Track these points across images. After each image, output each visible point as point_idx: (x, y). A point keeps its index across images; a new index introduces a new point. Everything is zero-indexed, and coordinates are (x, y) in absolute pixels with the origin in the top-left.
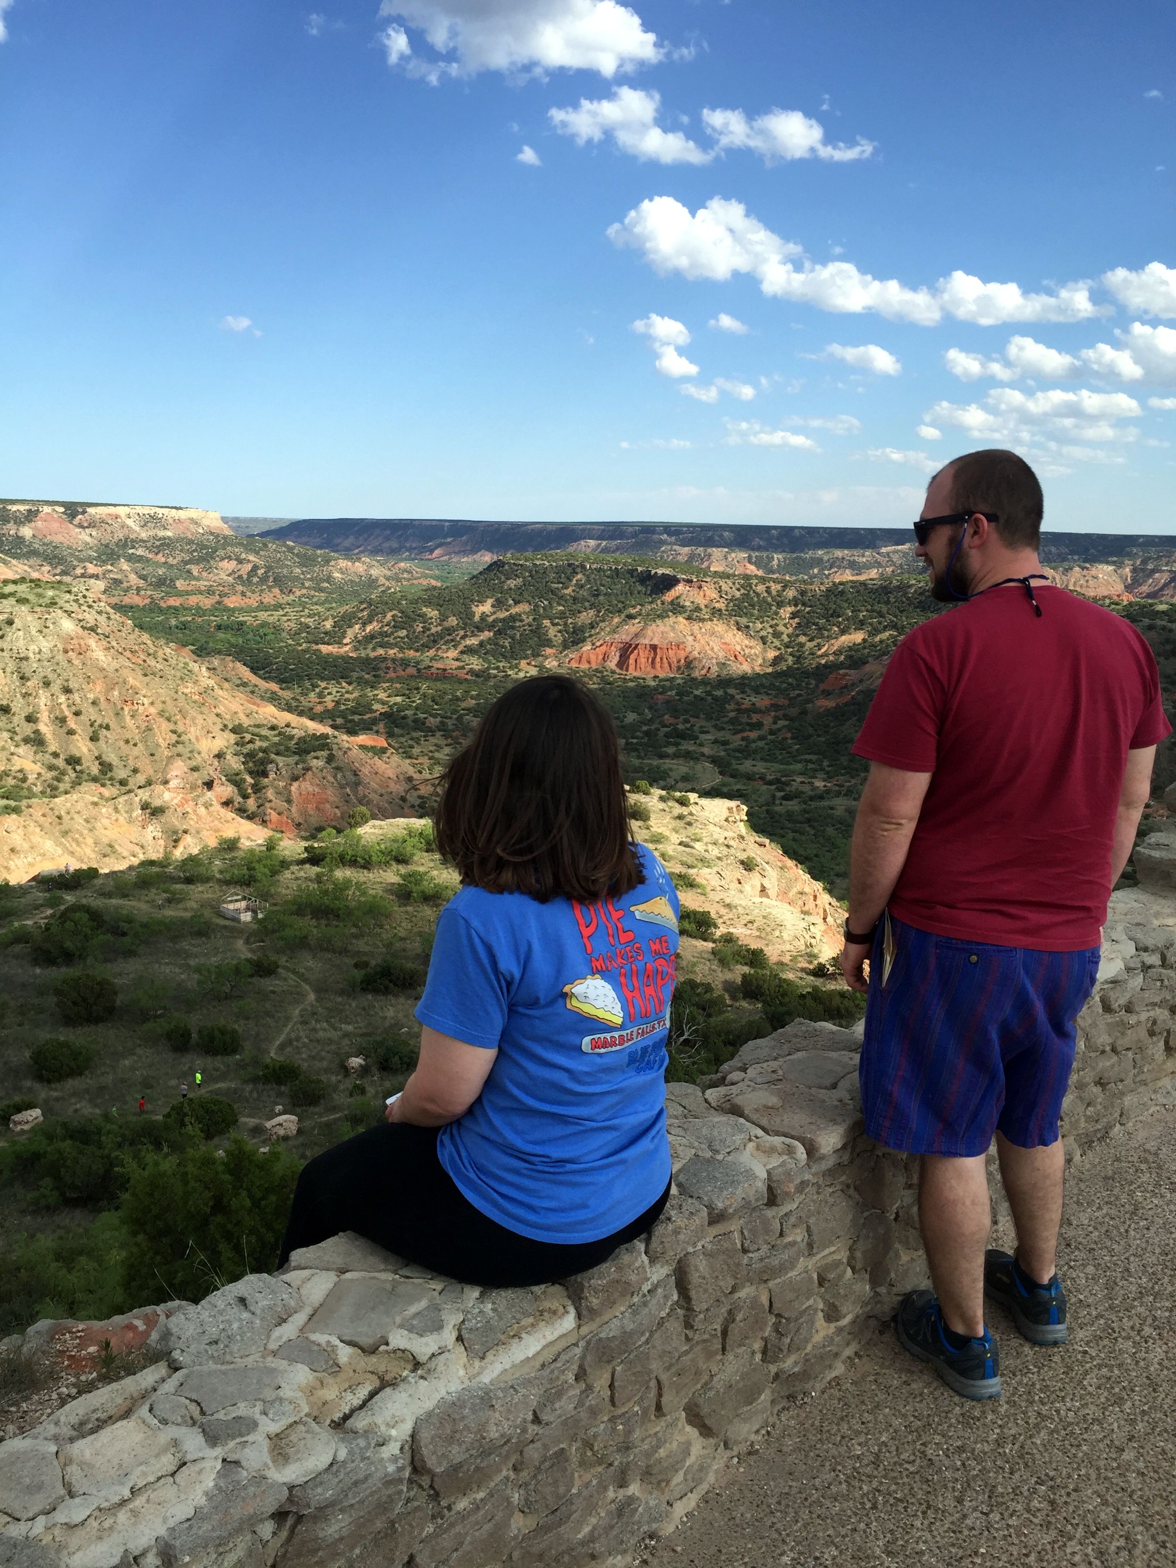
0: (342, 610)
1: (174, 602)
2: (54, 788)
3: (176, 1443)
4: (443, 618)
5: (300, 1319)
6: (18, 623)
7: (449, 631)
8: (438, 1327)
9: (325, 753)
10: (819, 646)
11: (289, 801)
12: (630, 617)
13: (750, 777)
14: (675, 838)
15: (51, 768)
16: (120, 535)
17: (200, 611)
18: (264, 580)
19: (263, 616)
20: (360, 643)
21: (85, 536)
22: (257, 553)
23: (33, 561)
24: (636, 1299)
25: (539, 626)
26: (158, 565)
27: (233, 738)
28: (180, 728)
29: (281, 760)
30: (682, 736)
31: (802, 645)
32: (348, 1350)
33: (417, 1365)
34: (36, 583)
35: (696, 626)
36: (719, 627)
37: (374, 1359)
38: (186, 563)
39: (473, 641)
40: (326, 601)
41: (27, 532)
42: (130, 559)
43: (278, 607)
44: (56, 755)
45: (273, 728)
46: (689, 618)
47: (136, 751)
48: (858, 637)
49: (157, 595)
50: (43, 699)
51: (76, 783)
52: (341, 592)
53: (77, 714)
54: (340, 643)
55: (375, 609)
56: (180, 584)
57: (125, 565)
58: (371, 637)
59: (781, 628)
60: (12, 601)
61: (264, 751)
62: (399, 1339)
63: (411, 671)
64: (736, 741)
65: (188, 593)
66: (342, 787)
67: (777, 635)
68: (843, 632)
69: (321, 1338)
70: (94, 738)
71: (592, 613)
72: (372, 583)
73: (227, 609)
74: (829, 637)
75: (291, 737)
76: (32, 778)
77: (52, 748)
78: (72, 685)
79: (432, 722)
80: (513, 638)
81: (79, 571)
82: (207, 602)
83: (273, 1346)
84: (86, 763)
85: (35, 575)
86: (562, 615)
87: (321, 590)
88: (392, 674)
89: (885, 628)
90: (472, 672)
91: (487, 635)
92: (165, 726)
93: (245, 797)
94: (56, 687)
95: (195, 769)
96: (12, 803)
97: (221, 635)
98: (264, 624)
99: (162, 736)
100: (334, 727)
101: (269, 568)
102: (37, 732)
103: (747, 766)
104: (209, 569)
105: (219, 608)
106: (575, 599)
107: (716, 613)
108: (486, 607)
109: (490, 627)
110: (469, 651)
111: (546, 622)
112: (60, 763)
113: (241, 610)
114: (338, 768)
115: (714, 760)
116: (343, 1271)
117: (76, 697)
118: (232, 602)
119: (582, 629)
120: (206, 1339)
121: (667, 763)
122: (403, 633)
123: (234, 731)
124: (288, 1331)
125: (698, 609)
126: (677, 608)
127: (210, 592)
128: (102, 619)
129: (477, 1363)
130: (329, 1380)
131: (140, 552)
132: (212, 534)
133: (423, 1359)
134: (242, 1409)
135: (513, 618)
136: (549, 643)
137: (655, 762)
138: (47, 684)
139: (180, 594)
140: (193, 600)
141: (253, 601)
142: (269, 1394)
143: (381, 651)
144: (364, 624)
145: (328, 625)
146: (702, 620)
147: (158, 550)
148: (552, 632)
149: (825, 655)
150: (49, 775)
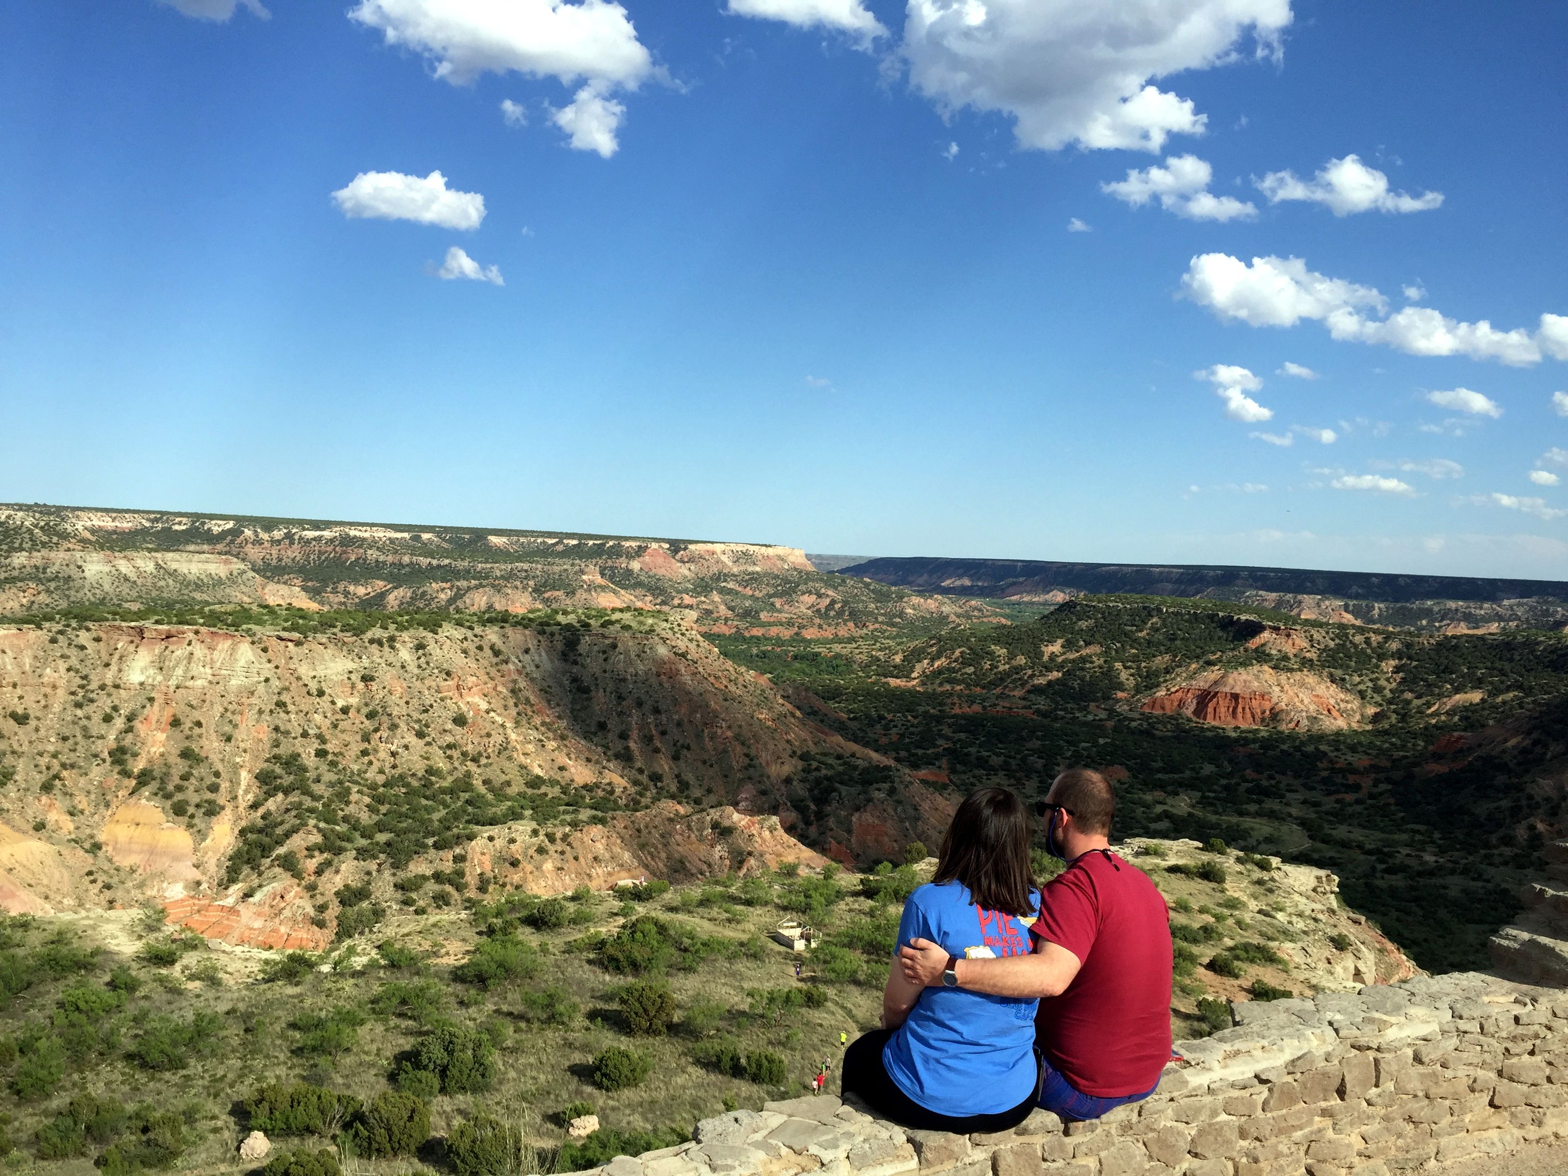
0: (912, 645)
1: (757, 632)
2: (636, 803)
3: (696, 1169)
4: (1012, 656)
5: (764, 1132)
6: (621, 647)
7: (1018, 669)
8: (836, 1147)
9: (886, 786)
10: (1429, 705)
11: (849, 831)
12: (1210, 663)
13: (1345, 844)
14: (1253, 905)
15: (636, 783)
16: (715, 570)
17: (779, 641)
18: (840, 613)
19: (837, 648)
20: (926, 678)
21: (684, 570)
22: (836, 588)
23: (639, 591)
24: (959, 1164)
25: (1111, 669)
26: (745, 597)
27: (800, 764)
28: (753, 752)
29: (843, 789)
30: (1266, 793)
31: (1408, 702)
32: (787, 1149)
33: (823, 1165)
34: (639, 611)
35: (1283, 677)
36: (1311, 679)
37: (800, 1158)
38: (771, 596)
39: (1042, 681)
40: (898, 636)
41: (635, 565)
42: (723, 591)
43: (852, 640)
44: (641, 771)
45: (839, 757)
46: (1274, 668)
47: (711, 772)
48: (1476, 697)
49: (742, 625)
50: (635, 719)
51: (656, 799)
52: (912, 628)
53: (663, 733)
54: (908, 677)
55: (944, 645)
56: (764, 616)
57: (716, 597)
58: (940, 672)
59: (1382, 682)
60: (618, 626)
61: (828, 778)
62: (814, 1150)
63: (977, 708)
64: (1329, 803)
65: (770, 624)
66: (902, 821)
67: (1378, 689)
68: (1457, 691)
69: (773, 1142)
70: (676, 758)
71: (1167, 657)
72: (943, 619)
73: (804, 640)
74: (1440, 696)
75: (855, 768)
76: (618, 791)
77: (638, 764)
78: (662, 707)
79: (995, 760)
80: (1082, 679)
81: (676, 602)
82: (786, 634)
83: (748, 1141)
84: (666, 781)
85: (639, 604)
86: (1135, 659)
87: (893, 625)
88: (957, 711)
89: (1508, 689)
90: (1038, 712)
91: (1056, 675)
92: (739, 749)
93: (808, 823)
94: (647, 708)
95: (764, 793)
96: (600, 814)
97: (797, 665)
98: (837, 656)
99: (737, 760)
100: (897, 760)
101: (845, 603)
102: (627, 748)
103: (1341, 832)
104: (790, 602)
105: (797, 638)
106: (1149, 642)
107: (1306, 664)
108: (1056, 648)
109: (1059, 668)
110: (1038, 690)
111: (1118, 665)
112: (644, 778)
113: (817, 641)
114: (899, 802)
115: (1303, 823)
116: (790, 1116)
117: (664, 718)
118: (809, 634)
119: (1157, 674)
120: (716, 1133)
121: (1248, 822)
122: (971, 670)
123: (802, 758)
124: (758, 1137)
125: (1286, 658)
126: (1262, 656)
127: (790, 623)
128: (692, 646)
129: (856, 1172)
130: (774, 1161)
131: (731, 585)
132: (796, 569)
133: (825, 1162)
134: (729, 1162)
135: (1084, 659)
136: (1120, 687)
137: (1235, 819)
138: (640, 704)
139: (763, 625)
140: (774, 631)
141: (829, 633)
142: (744, 1159)
143: (948, 687)
144: (933, 660)
145: (898, 659)
146: (1291, 670)
147: (746, 583)
148: (1124, 675)
149: (1436, 714)
150: (632, 790)
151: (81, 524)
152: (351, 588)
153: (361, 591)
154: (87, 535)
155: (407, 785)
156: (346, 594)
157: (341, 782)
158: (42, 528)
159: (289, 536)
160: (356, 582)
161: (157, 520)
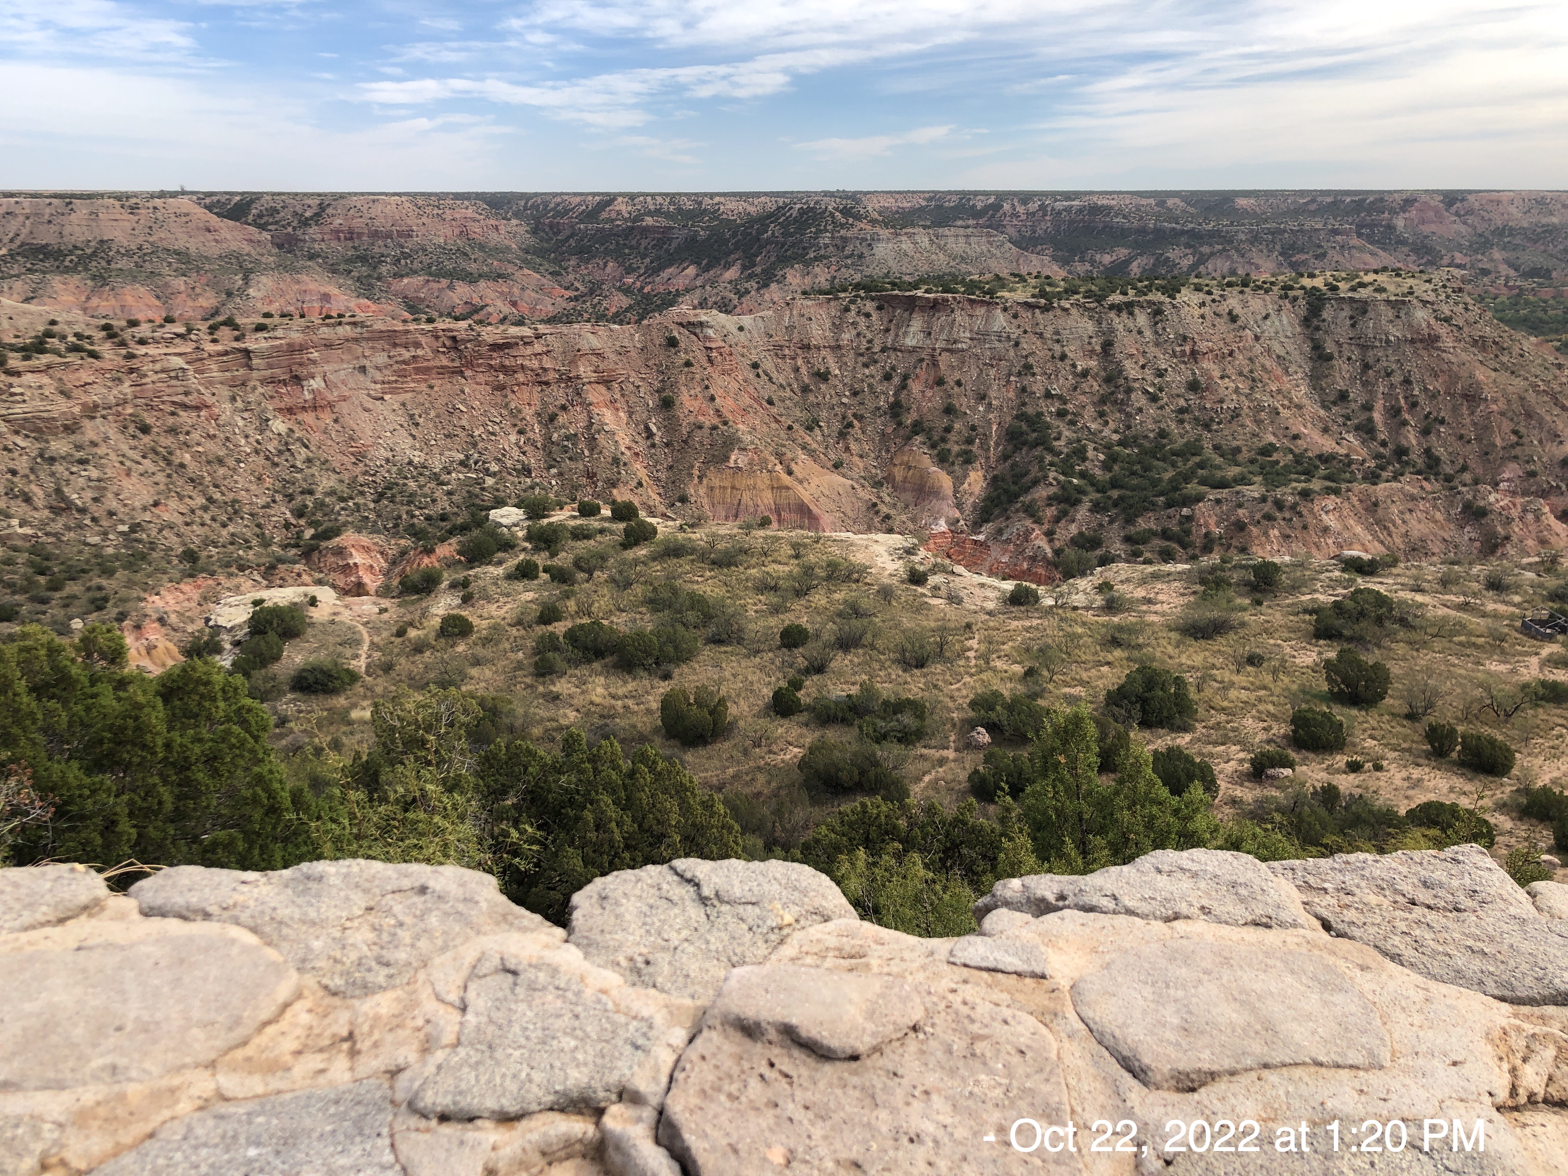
1: (1546, 294)
2: (1378, 477)
6: (1371, 312)
16: (1498, 223)
21: (1459, 225)
23: (1399, 251)
28: (1523, 429)
34: (1398, 272)
41: (1399, 221)
42: (1505, 247)
44: (1384, 444)
47: (1468, 449)
49: (1527, 286)
50: (1381, 389)
51: (1399, 473)
53: (1414, 405)
56: (1557, 275)
57: (1497, 254)
70: (1426, 432)
76: (1356, 463)
77: (1382, 437)
78: (1414, 375)
84: (1413, 456)
85: (1398, 264)
92: (1507, 425)
95: (1532, 474)
96: (1334, 485)
99: (1502, 437)
112: (1387, 452)
117: (1416, 388)
128: (1459, 310)
131: (1517, 240)
138: (1388, 373)
139: (1554, 286)
147: (1538, 238)
150: (1373, 462)
151: (872, 206)
152: (1098, 257)
153: (1107, 259)
154: (876, 215)
155: (1140, 446)
156: (1092, 262)
157: (1079, 441)
158: (841, 212)
159: (1043, 207)
160: (1103, 251)
161: (930, 199)
